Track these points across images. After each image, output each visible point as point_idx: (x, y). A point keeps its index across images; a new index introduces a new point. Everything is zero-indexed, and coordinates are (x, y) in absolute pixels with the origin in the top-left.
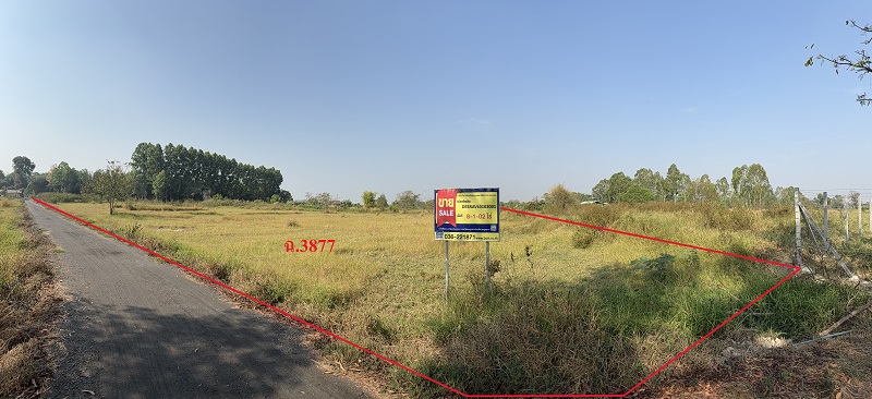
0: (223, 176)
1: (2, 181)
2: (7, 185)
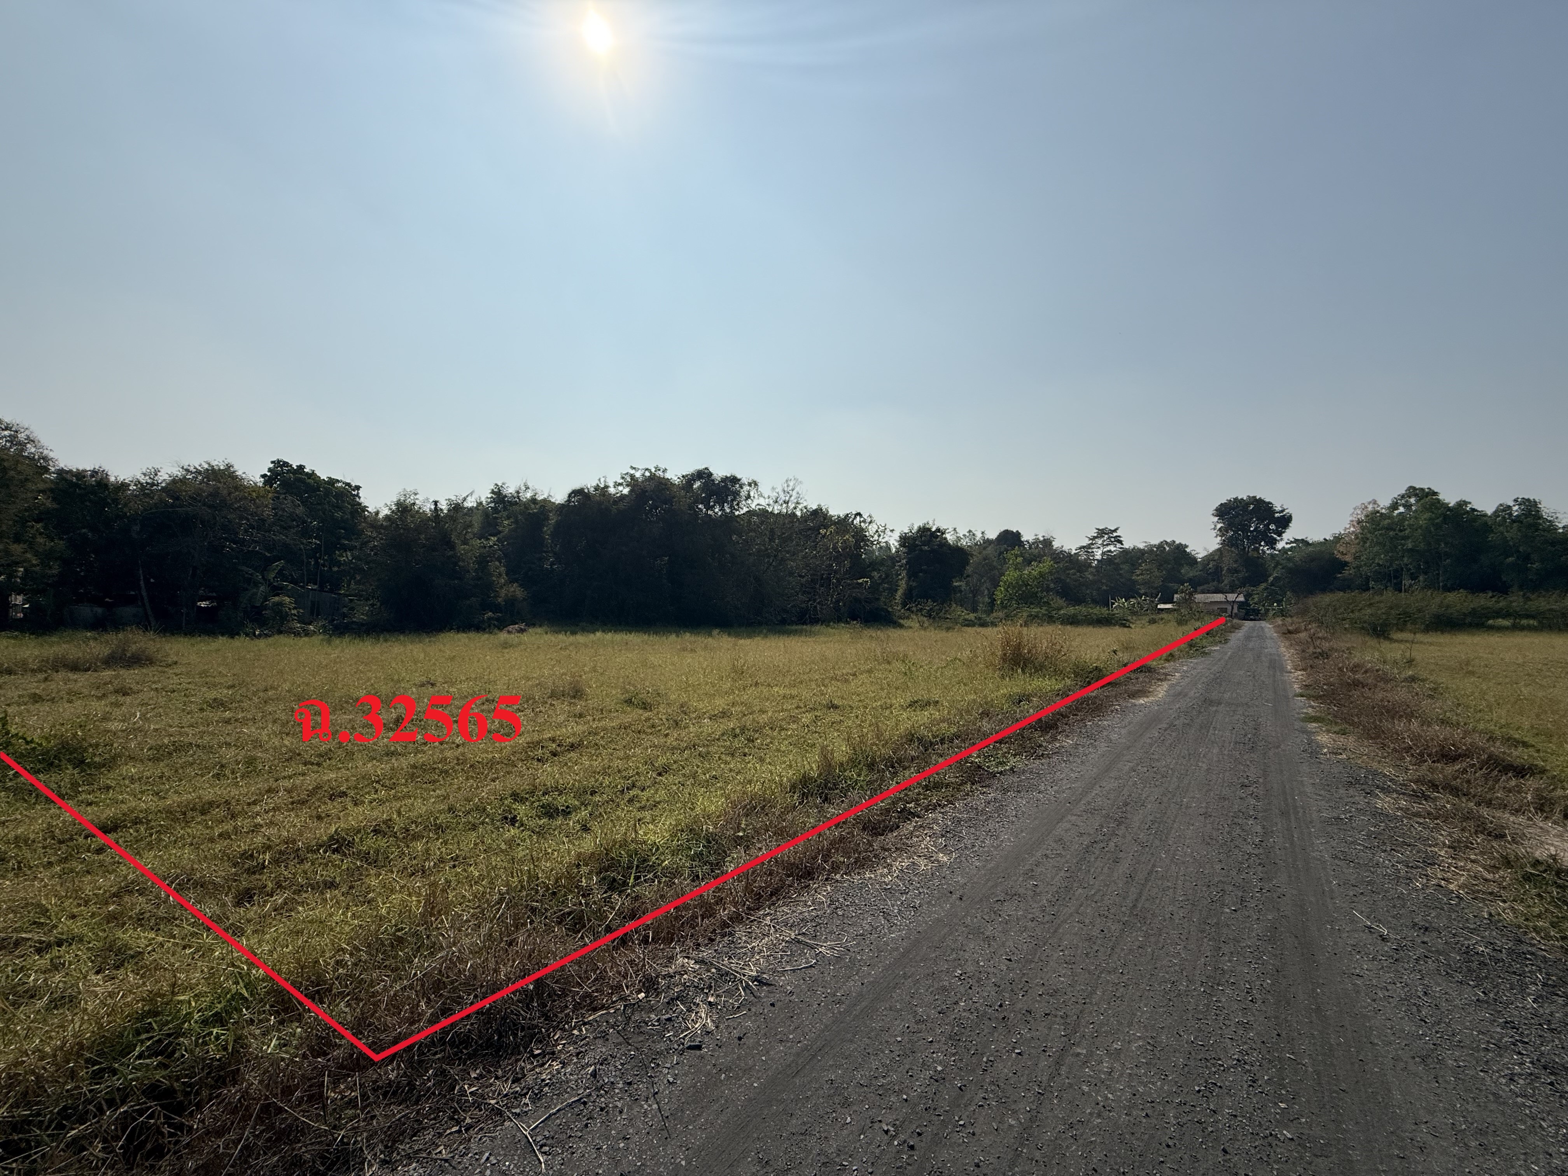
1: (1186, 571)
2: (1197, 584)
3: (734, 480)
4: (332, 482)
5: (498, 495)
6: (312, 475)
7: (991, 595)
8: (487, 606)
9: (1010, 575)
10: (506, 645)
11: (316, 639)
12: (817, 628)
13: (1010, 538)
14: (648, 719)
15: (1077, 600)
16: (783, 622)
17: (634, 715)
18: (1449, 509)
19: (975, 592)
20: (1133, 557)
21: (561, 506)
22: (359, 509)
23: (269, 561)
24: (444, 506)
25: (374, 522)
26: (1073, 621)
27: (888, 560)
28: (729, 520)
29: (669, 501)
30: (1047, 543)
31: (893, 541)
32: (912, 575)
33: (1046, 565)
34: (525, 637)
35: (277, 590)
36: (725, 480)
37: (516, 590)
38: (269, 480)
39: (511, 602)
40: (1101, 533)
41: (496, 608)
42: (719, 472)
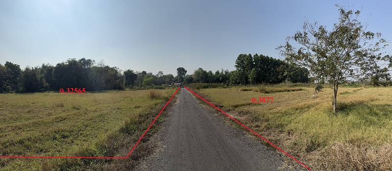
1: (173, 80)
2: (174, 81)
3: (90, 60)
4: (15, 65)
5: (43, 66)
6: (12, 64)
7: (141, 84)
8: (42, 87)
9: (145, 80)
10: (46, 95)
11: (14, 94)
12: (108, 91)
13: (144, 73)
14: (79, 112)
15: (156, 85)
16: (101, 90)
17: (75, 111)
19: (138, 83)
20: (165, 77)
21: (55, 68)
22: (20, 70)
23: (6, 80)
24: (34, 68)
25: (22, 72)
26: (156, 88)
27: (122, 77)
28: (89, 68)
29: (76, 65)
30: (151, 74)
31: (122, 73)
32: (126, 80)
33: (151, 78)
34: (49, 93)
35: (8, 85)
36: (88, 60)
37: (47, 84)
38: (6, 65)
39: (46, 86)
40: (160, 72)
41: (44, 88)
42: (87, 59)
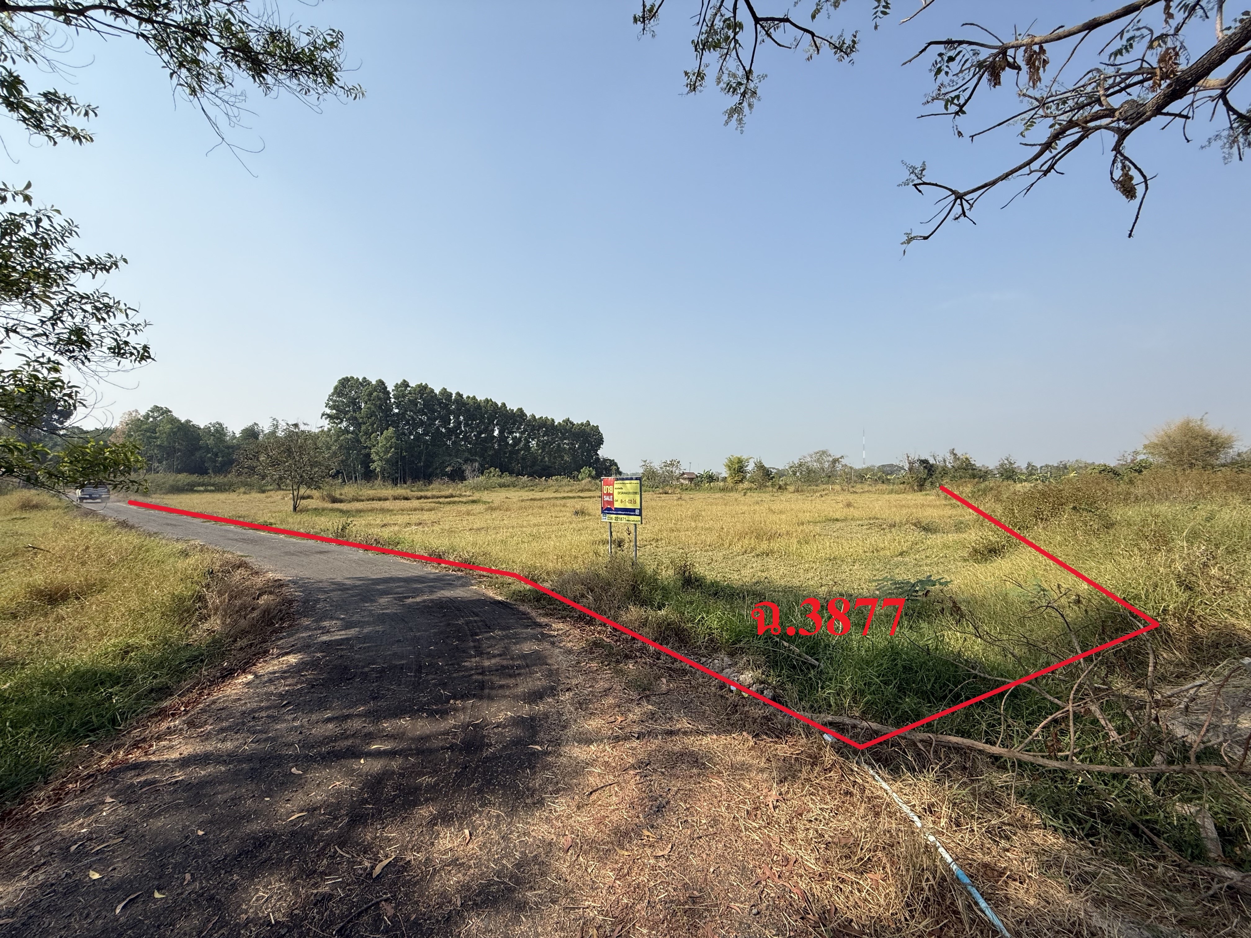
0: (502, 438)
18: (182, 424)
